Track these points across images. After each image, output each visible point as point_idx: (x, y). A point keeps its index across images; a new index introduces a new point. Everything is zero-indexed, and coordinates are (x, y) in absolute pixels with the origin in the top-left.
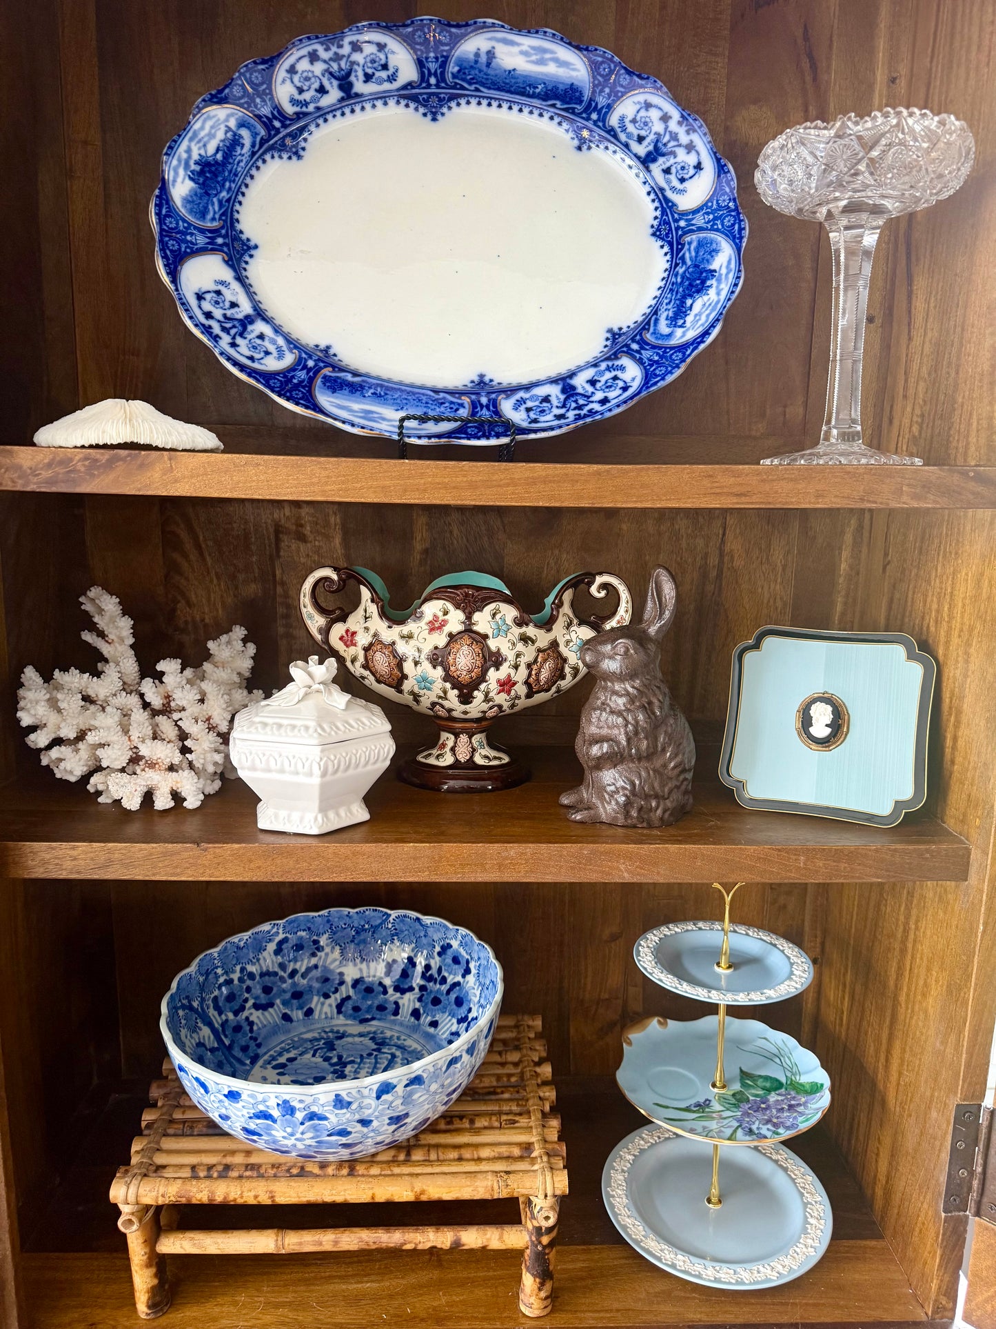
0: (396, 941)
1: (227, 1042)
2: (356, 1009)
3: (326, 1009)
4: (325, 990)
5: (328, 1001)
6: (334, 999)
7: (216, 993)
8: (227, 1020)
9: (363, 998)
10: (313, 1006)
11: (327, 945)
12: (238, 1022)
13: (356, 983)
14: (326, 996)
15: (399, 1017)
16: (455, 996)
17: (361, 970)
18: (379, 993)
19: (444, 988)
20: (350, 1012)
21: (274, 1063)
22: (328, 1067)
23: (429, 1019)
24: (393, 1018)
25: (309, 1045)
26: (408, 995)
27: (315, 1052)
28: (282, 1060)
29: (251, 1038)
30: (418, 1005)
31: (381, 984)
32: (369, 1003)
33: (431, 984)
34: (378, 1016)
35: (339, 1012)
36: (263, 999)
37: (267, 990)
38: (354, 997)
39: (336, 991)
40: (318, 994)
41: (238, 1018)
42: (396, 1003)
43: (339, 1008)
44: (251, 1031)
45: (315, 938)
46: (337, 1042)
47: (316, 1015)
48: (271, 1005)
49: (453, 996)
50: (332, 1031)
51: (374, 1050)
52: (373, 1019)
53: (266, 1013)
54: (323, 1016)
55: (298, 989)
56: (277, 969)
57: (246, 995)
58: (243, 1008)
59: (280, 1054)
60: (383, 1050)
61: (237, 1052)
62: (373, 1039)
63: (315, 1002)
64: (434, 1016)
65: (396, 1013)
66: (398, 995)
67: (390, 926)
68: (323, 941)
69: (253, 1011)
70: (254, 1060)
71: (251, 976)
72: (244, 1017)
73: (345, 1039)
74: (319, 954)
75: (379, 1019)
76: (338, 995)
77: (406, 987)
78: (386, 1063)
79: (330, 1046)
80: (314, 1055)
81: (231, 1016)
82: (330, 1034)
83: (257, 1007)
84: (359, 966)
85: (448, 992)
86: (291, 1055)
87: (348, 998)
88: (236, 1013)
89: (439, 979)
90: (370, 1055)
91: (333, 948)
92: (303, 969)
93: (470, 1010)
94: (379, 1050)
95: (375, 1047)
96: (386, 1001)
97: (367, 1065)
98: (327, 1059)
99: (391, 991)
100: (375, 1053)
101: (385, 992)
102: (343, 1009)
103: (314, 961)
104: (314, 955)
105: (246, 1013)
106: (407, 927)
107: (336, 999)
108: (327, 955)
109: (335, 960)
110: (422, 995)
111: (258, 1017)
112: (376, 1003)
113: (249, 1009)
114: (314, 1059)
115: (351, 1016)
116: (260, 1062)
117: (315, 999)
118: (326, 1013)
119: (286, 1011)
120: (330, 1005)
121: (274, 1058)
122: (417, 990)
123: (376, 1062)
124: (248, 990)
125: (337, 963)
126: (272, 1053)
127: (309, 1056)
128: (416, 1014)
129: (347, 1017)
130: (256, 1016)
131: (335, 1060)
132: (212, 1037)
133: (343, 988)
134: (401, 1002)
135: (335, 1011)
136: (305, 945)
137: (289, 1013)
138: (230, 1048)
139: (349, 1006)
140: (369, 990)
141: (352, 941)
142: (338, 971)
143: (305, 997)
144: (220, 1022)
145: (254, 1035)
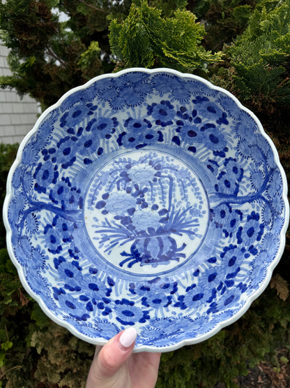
0: (154, 91)
1: (59, 206)
2: (132, 140)
3: (111, 145)
4: (106, 133)
5: (111, 139)
6: (114, 137)
7: (35, 181)
8: (51, 191)
9: (134, 131)
10: (101, 146)
11: (98, 104)
12: (58, 185)
13: (127, 121)
14: (108, 136)
15: (163, 142)
16: (210, 133)
17: (128, 113)
18: (145, 127)
19: (199, 126)
20: (129, 143)
21: (96, 202)
22: (133, 198)
23: (188, 145)
24: (159, 143)
25: (110, 178)
26: (167, 128)
27: (118, 183)
28: (99, 198)
29: (72, 190)
30: (176, 134)
31: (145, 120)
32: (140, 134)
33: (186, 121)
34: (148, 143)
35: (120, 144)
36: (67, 158)
37: (67, 152)
38: (128, 132)
39: (114, 131)
40: (102, 137)
41: (57, 183)
42: (159, 132)
43: (119, 141)
44: (70, 185)
45: (88, 103)
46: (129, 172)
47: (105, 151)
48: (74, 159)
49: (208, 133)
50: (121, 161)
51: (156, 175)
52: (145, 145)
53: (73, 167)
54: (111, 151)
55: (87, 139)
56: (67, 135)
57: (54, 164)
58: (56, 175)
59: (96, 193)
60: (163, 174)
61: (69, 207)
62: (151, 163)
63: (101, 143)
64: (191, 144)
65: (161, 139)
66: (160, 127)
67: (149, 82)
68: (95, 103)
69: (64, 170)
70: (81, 203)
71: (53, 151)
72: (60, 180)
73: (132, 168)
74: (94, 112)
75: (150, 145)
76: (116, 133)
77: (166, 121)
78: (169, 186)
79: (126, 177)
80: (119, 189)
81: (52, 186)
82: (121, 164)
83: (64, 167)
84: (127, 111)
85: (203, 129)
86: (102, 192)
87: (124, 134)
88: (54, 182)
89: (194, 119)
90: (155, 180)
91: (103, 105)
92: (86, 126)
93: (226, 149)
94: (158, 174)
95: (155, 172)
96: (151, 131)
97: (157, 192)
98: (129, 191)
99: (154, 124)
100: (158, 178)
101: (150, 126)
102: (122, 142)
103: (92, 117)
104: (91, 113)
105: (60, 176)
106: (164, 82)
107: (115, 136)
108: (100, 110)
109: (108, 111)
110: (180, 128)
111: (69, 172)
112: (145, 133)
113: (61, 171)
114: (119, 192)
115: (129, 145)
116: (86, 204)
117: (101, 141)
118: (112, 148)
119: (85, 157)
120: (113, 142)
121: (94, 198)
122: (175, 123)
123: (162, 187)
124: (54, 160)
125: (110, 112)
126: (89, 192)
127: (115, 190)
128: (176, 139)
129: (127, 147)
130: (67, 173)
131: (134, 190)
132: (49, 212)
133: (118, 127)
134: (163, 132)
135: (117, 144)
136: (82, 110)
137: (88, 157)
138: (63, 207)
139: (125, 139)
140: (137, 125)
141: (118, 96)
142: (111, 117)
143: (94, 142)
144: (48, 197)
145: (72, 186)
